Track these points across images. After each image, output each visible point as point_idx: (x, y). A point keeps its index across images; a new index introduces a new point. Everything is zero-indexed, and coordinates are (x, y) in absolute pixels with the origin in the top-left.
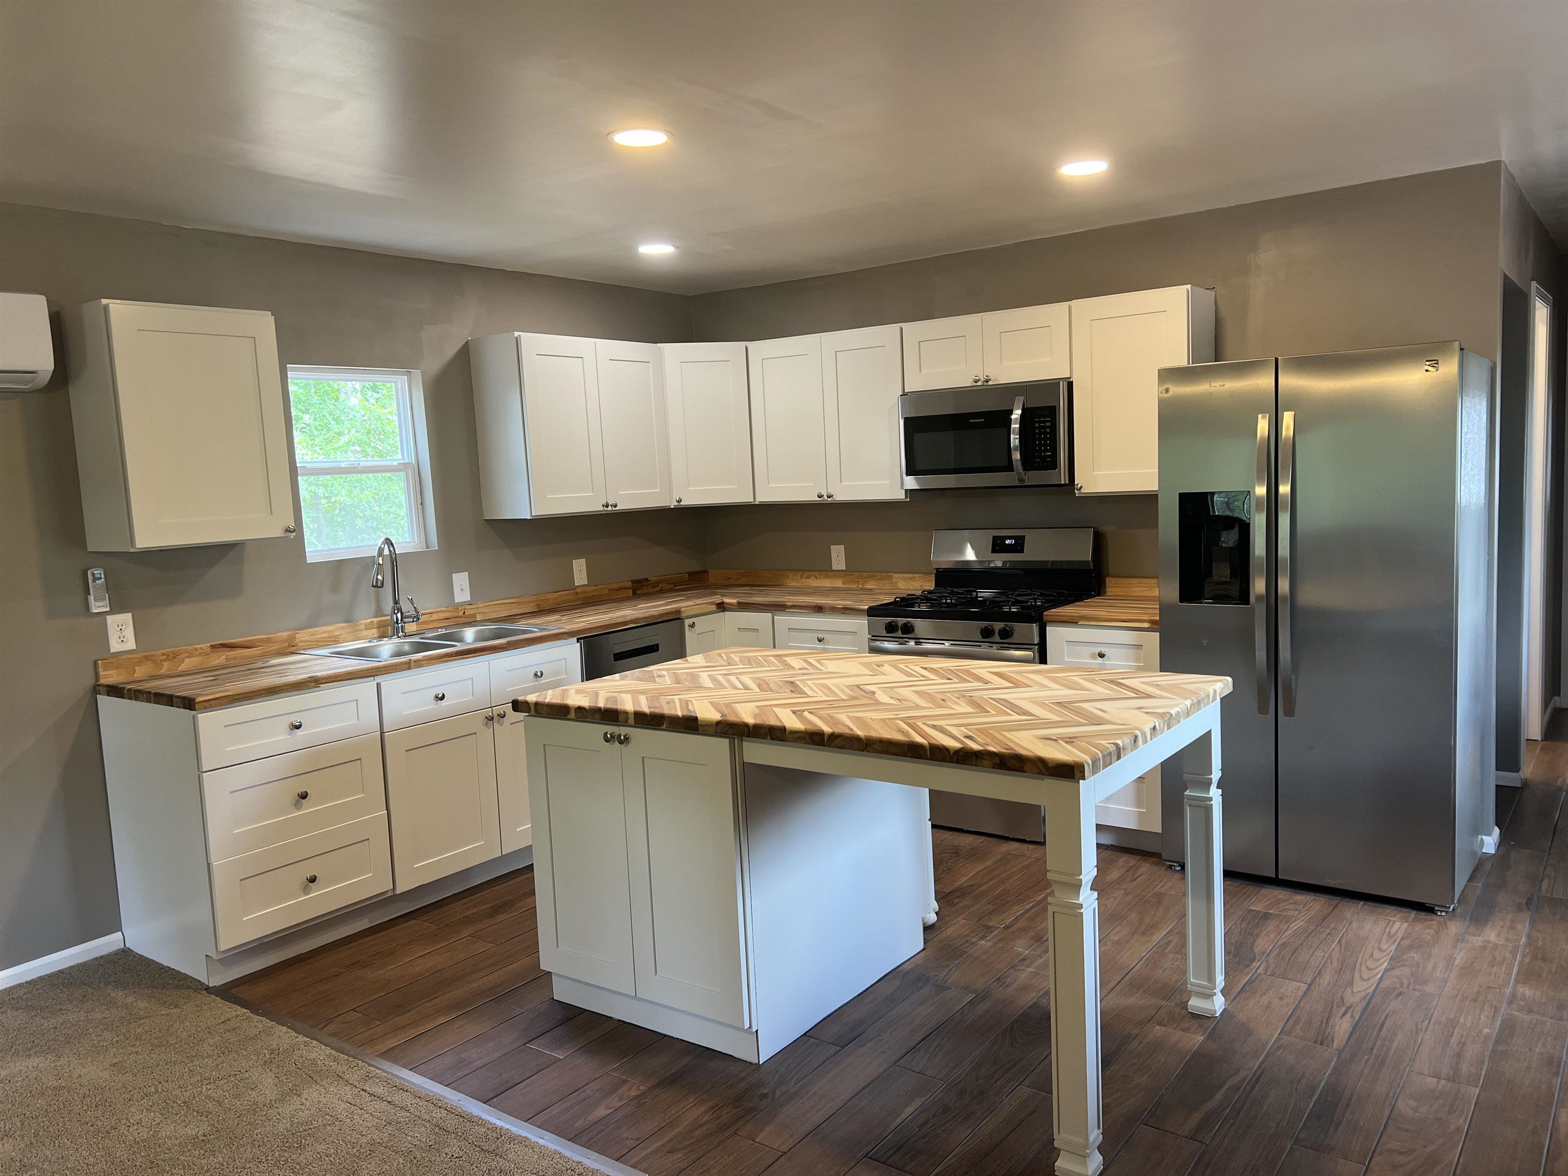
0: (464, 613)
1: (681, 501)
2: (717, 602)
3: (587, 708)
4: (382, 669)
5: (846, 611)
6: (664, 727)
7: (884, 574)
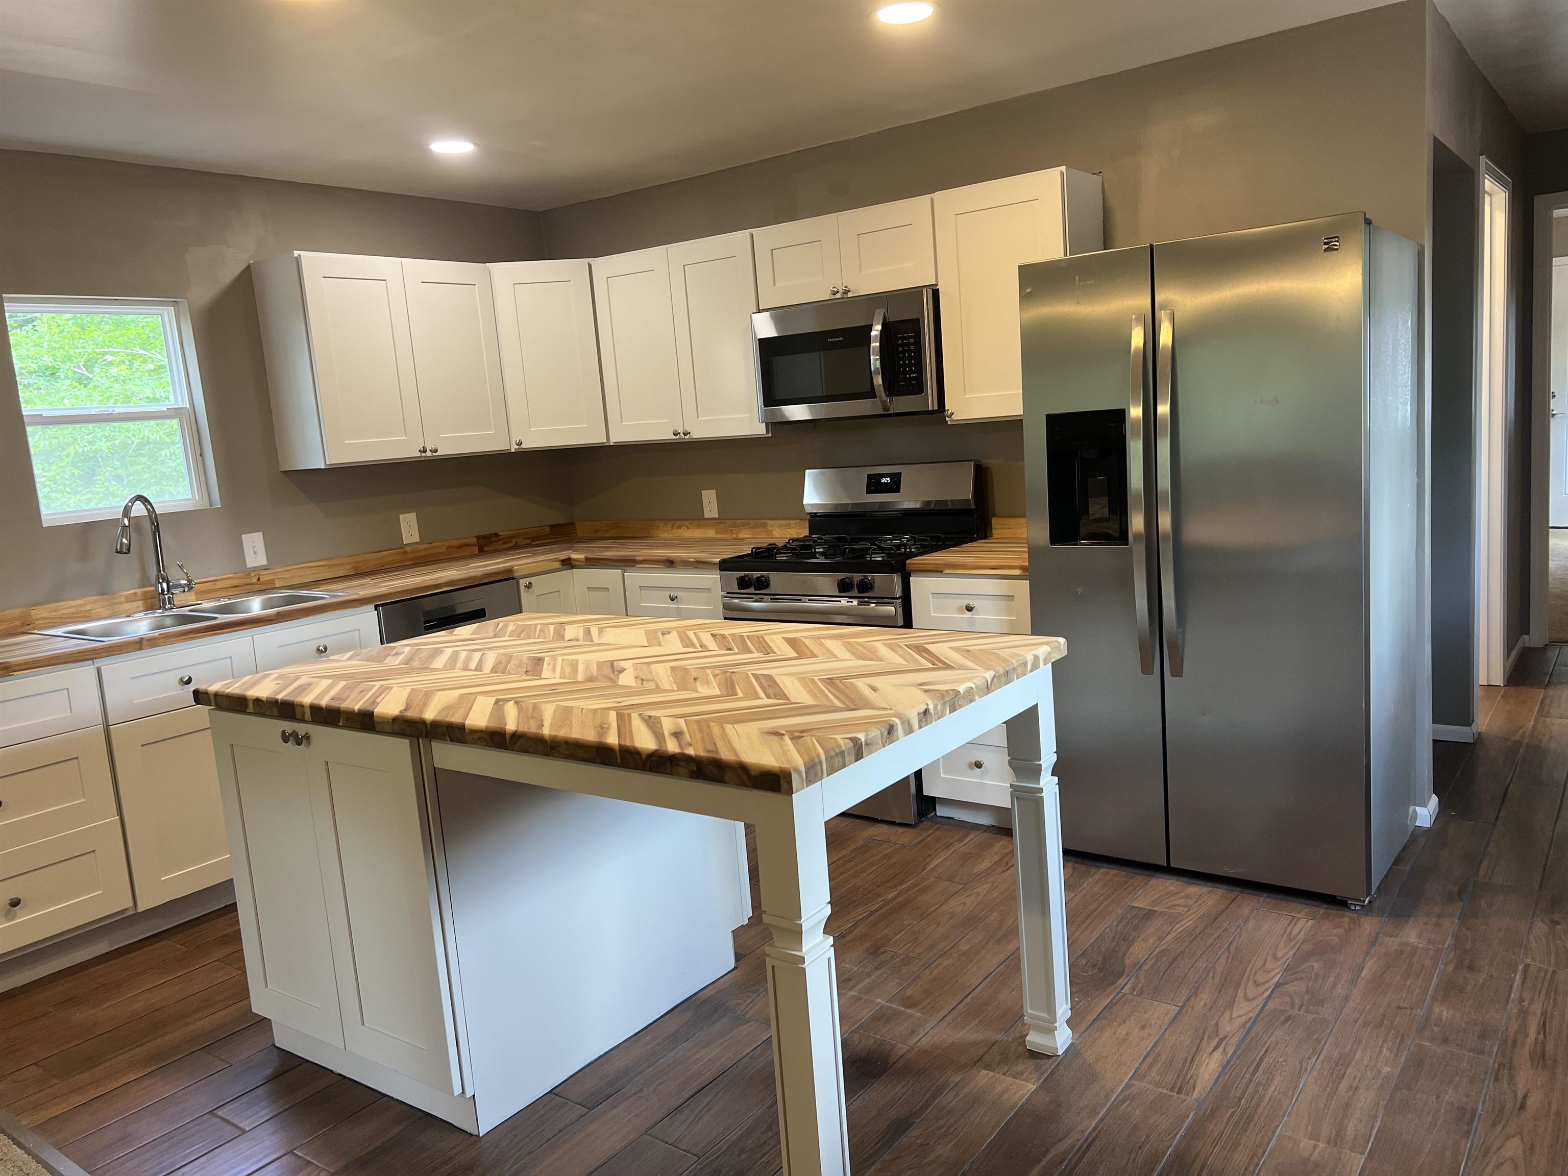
0: (259, 579)
1: (521, 443)
2: (562, 558)
3: (264, 699)
4: (102, 651)
5: (699, 565)
6: (341, 724)
7: (757, 522)
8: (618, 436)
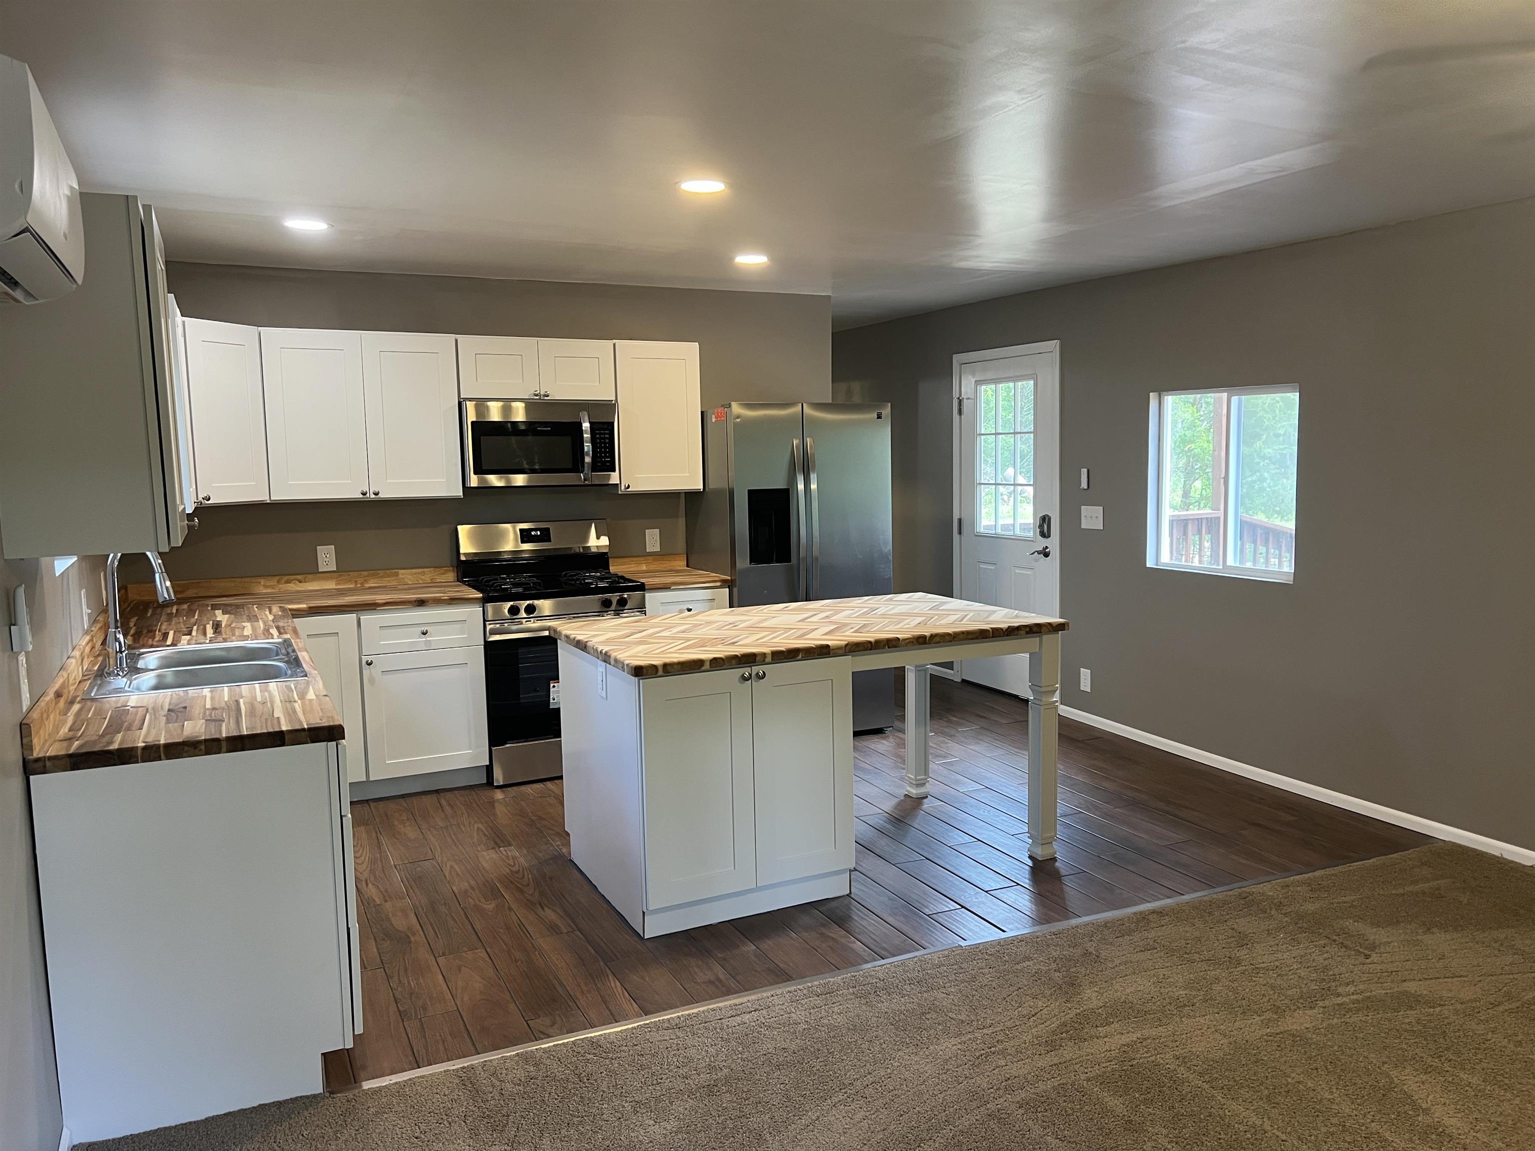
1: (209, 499)
8: (279, 495)
